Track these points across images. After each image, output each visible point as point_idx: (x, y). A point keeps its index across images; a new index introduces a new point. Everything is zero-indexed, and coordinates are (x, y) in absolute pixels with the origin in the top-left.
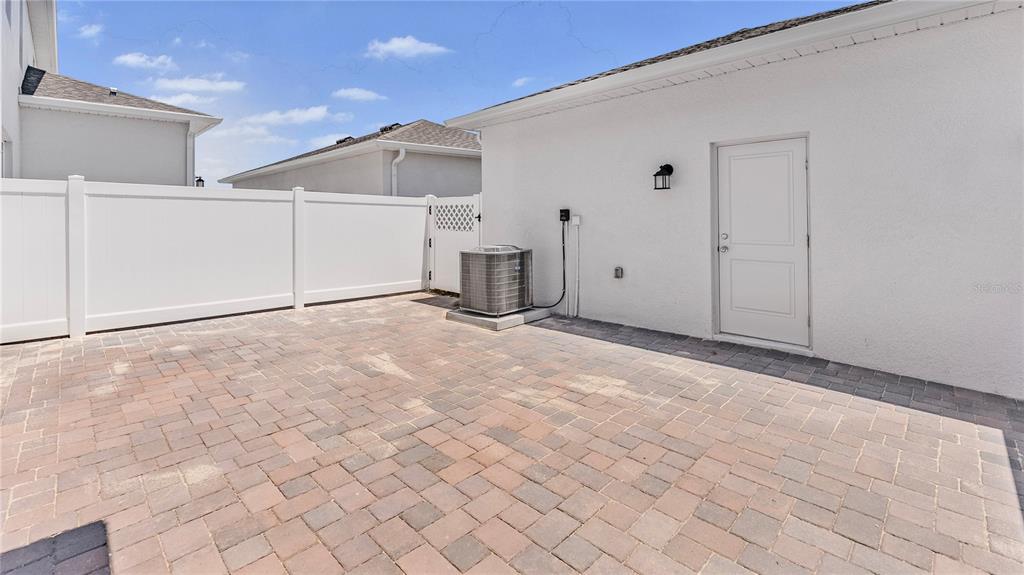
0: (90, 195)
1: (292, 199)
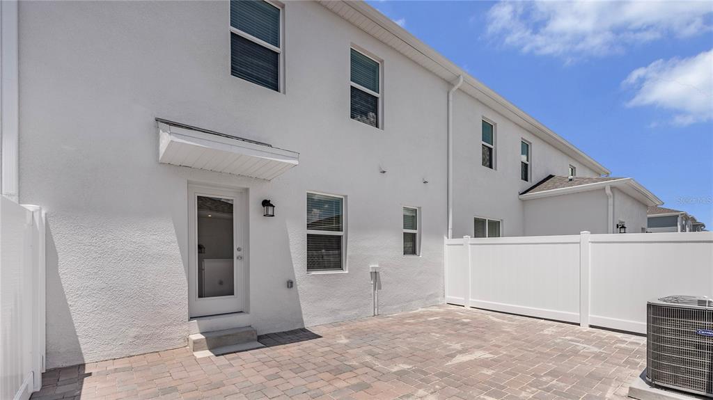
0: (471, 244)
1: (579, 241)
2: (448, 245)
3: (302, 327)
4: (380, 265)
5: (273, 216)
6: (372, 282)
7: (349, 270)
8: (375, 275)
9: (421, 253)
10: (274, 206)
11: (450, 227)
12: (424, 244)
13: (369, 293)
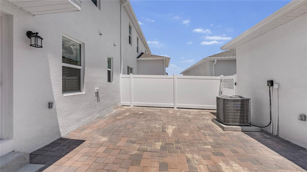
2: (122, 77)
3: (60, 137)
4: (99, 88)
5: (42, 47)
6: (96, 98)
7: (86, 92)
8: (97, 94)
9: (113, 81)
10: (42, 39)
11: (122, 69)
12: (114, 77)
13: (95, 105)
